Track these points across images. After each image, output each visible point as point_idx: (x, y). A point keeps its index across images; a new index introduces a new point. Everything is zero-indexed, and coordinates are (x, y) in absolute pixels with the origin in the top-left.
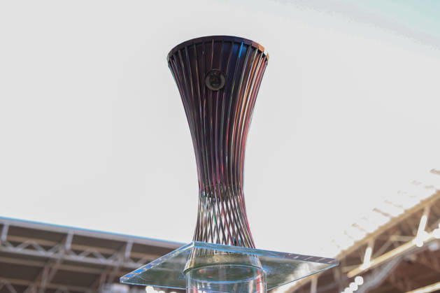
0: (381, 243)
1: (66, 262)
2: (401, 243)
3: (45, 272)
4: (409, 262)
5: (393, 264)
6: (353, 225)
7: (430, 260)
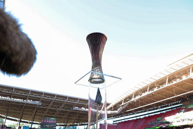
0: (125, 100)
1: (67, 102)
2: (129, 100)
3: (63, 104)
4: (131, 104)
5: (128, 104)
6: (120, 96)
7: (134, 104)
